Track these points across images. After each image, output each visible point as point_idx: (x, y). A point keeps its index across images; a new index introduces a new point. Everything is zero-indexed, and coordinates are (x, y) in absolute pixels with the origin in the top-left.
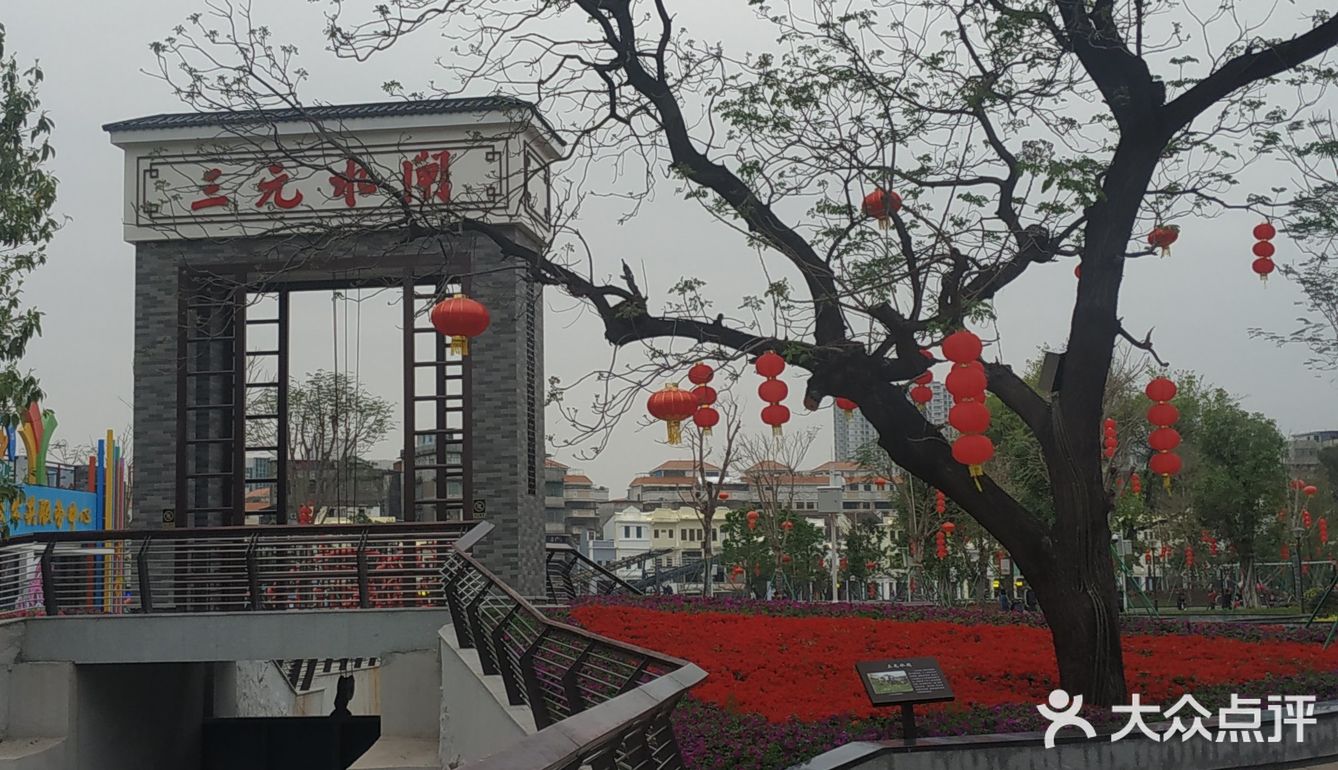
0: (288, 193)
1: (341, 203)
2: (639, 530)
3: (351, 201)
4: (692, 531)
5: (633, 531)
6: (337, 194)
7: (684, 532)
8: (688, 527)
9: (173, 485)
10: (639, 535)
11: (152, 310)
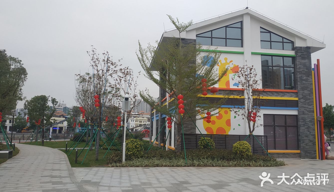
2: (133, 120)
4: (141, 121)
5: (132, 121)
7: (140, 121)
8: (140, 120)
10: (133, 121)
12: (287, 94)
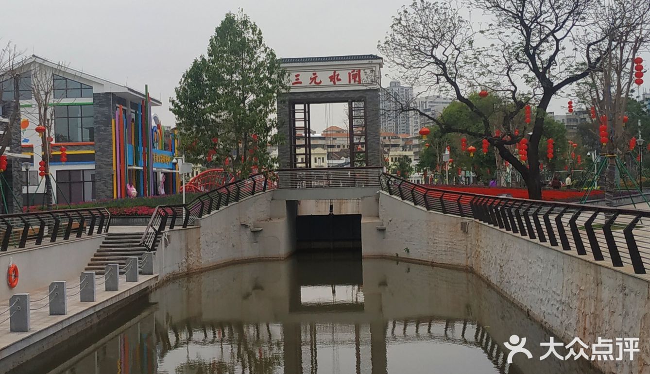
0: (318, 81)
1: (332, 83)
3: (335, 83)
6: (331, 81)
9: (289, 156)
11: (282, 111)
12: (84, 147)
